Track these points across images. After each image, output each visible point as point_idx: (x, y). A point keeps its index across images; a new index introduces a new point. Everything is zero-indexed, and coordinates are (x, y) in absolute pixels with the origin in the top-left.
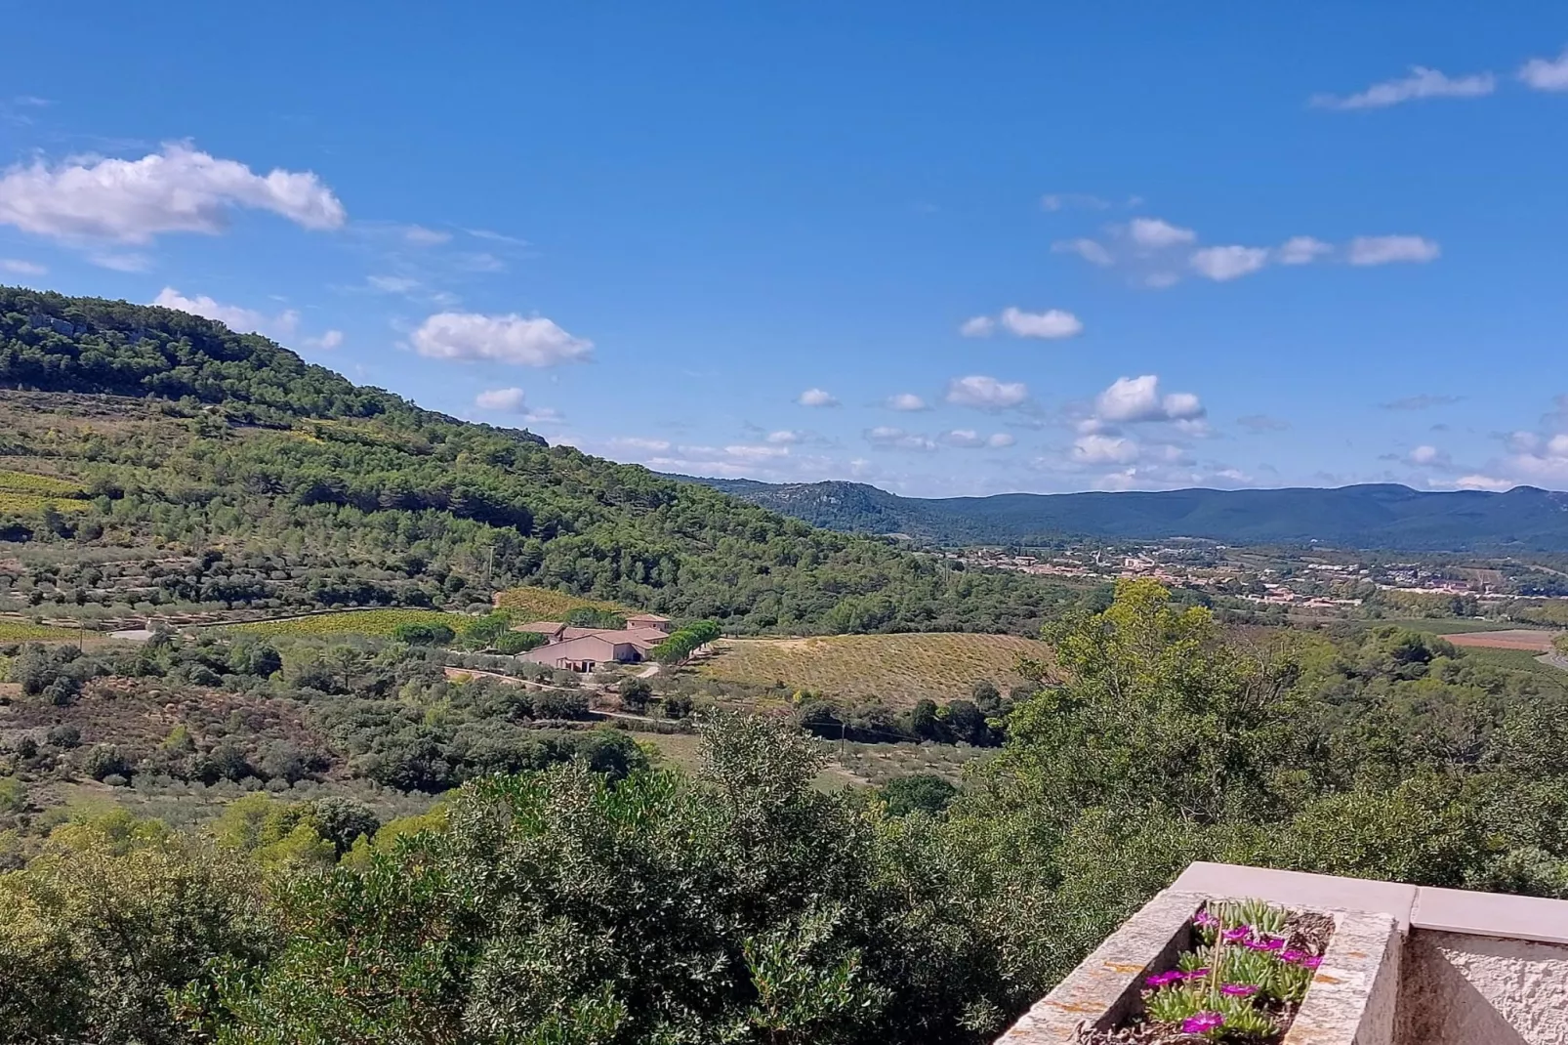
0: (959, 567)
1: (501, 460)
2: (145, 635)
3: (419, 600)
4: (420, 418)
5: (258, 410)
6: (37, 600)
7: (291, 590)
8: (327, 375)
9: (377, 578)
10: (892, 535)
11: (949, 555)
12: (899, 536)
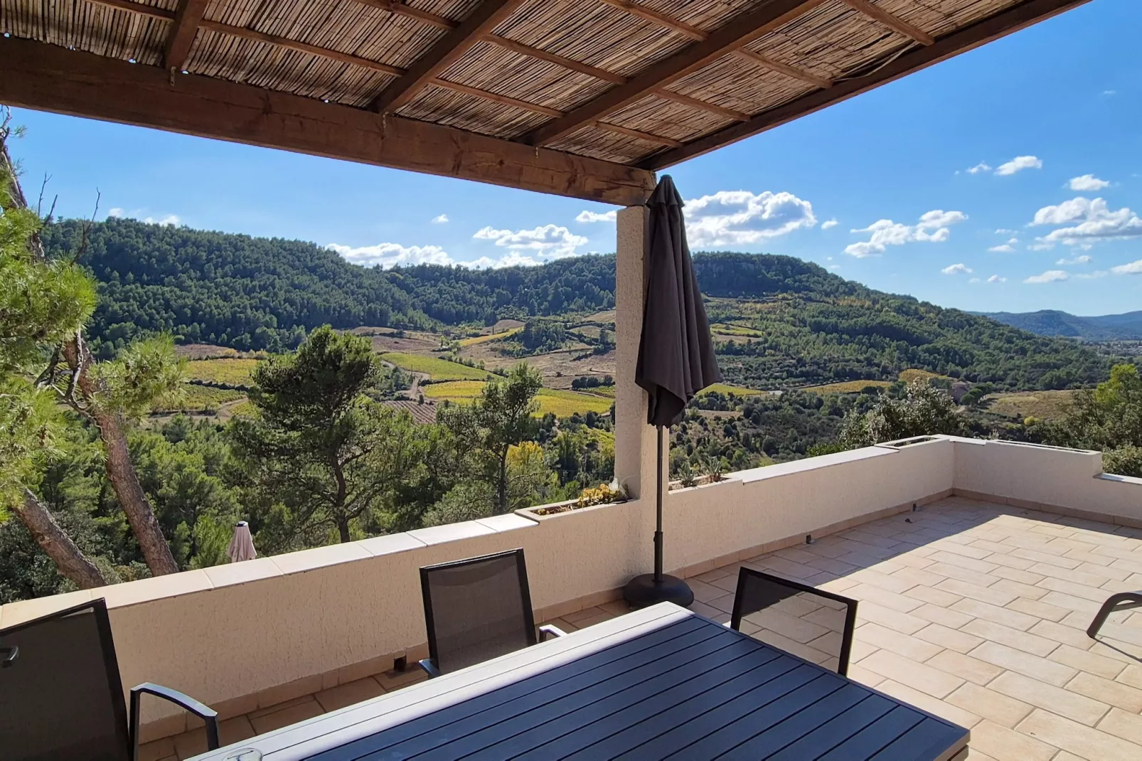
0: (1108, 353)
1: (899, 310)
2: (779, 393)
3: (869, 377)
4: (868, 293)
5: (812, 295)
6: (746, 379)
7: (826, 374)
8: (836, 277)
9: (856, 367)
10: (1074, 337)
11: (1103, 347)
12: (1078, 338)
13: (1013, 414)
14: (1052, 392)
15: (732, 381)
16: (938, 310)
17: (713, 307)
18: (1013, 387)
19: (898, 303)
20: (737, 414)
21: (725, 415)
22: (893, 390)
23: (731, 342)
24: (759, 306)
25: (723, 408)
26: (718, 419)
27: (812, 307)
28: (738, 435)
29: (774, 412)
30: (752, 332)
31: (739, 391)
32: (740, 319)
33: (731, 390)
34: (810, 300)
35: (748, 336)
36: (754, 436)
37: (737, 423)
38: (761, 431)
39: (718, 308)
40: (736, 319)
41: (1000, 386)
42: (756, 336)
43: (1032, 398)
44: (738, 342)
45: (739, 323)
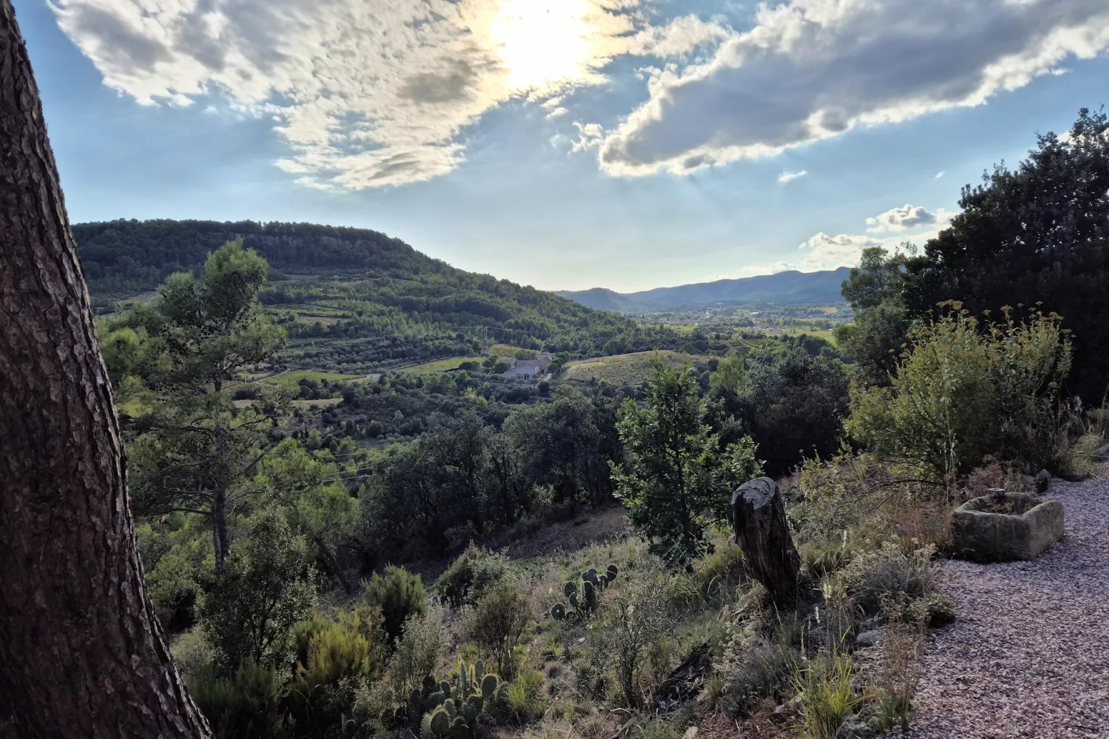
2: (377, 376)
6: (339, 363)
7: (423, 353)
9: (450, 344)
13: (589, 378)
14: (615, 357)
15: (324, 367)
16: (517, 287)
17: (293, 286)
18: (584, 355)
19: (479, 282)
20: (336, 401)
21: (322, 403)
22: (486, 364)
23: (318, 324)
24: (345, 284)
25: (316, 396)
26: (313, 408)
27: (402, 284)
28: (339, 424)
29: (376, 396)
30: (340, 313)
31: (333, 377)
32: (326, 298)
33: (324, 376)
34: (398, 277)
35: (336, 317)
36: (357, 422)
37: (336, 411)
38: (365, 417)
39: (299, 286)
40: (321, 298)
41: (574, 355)
42: (344, 317)
43: (601, 364)
44: (325, 323)
45: (324, 302)
